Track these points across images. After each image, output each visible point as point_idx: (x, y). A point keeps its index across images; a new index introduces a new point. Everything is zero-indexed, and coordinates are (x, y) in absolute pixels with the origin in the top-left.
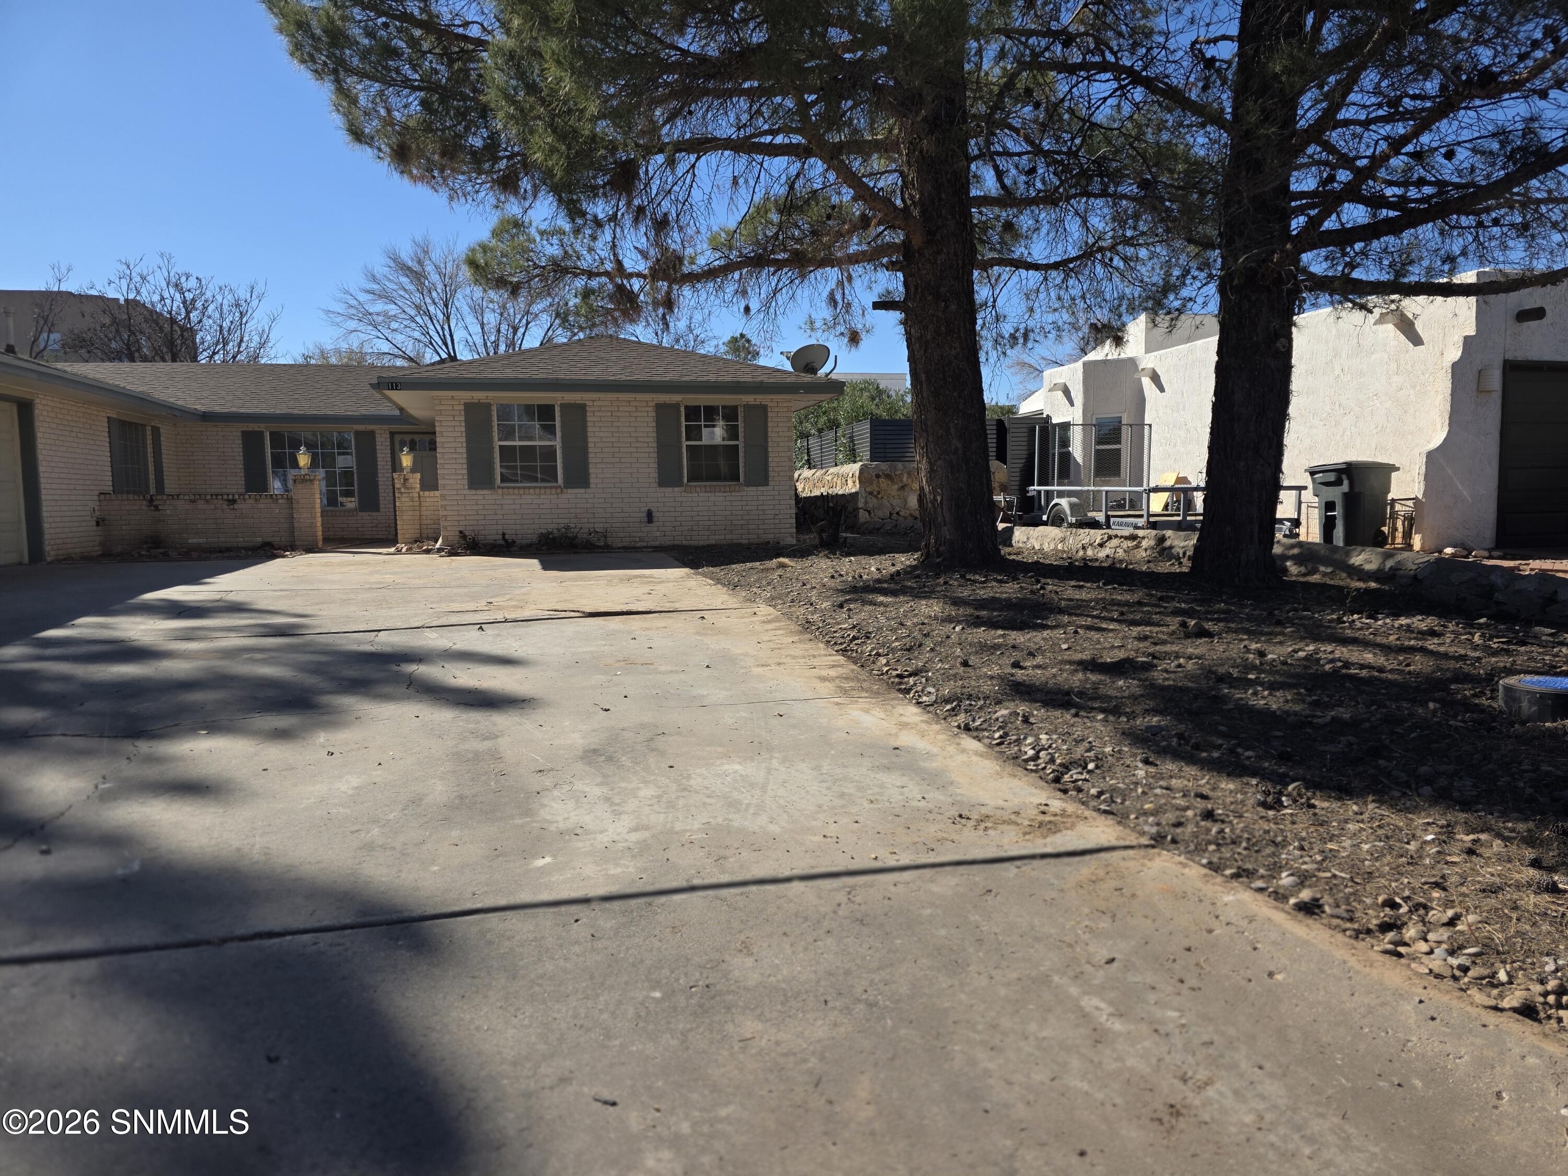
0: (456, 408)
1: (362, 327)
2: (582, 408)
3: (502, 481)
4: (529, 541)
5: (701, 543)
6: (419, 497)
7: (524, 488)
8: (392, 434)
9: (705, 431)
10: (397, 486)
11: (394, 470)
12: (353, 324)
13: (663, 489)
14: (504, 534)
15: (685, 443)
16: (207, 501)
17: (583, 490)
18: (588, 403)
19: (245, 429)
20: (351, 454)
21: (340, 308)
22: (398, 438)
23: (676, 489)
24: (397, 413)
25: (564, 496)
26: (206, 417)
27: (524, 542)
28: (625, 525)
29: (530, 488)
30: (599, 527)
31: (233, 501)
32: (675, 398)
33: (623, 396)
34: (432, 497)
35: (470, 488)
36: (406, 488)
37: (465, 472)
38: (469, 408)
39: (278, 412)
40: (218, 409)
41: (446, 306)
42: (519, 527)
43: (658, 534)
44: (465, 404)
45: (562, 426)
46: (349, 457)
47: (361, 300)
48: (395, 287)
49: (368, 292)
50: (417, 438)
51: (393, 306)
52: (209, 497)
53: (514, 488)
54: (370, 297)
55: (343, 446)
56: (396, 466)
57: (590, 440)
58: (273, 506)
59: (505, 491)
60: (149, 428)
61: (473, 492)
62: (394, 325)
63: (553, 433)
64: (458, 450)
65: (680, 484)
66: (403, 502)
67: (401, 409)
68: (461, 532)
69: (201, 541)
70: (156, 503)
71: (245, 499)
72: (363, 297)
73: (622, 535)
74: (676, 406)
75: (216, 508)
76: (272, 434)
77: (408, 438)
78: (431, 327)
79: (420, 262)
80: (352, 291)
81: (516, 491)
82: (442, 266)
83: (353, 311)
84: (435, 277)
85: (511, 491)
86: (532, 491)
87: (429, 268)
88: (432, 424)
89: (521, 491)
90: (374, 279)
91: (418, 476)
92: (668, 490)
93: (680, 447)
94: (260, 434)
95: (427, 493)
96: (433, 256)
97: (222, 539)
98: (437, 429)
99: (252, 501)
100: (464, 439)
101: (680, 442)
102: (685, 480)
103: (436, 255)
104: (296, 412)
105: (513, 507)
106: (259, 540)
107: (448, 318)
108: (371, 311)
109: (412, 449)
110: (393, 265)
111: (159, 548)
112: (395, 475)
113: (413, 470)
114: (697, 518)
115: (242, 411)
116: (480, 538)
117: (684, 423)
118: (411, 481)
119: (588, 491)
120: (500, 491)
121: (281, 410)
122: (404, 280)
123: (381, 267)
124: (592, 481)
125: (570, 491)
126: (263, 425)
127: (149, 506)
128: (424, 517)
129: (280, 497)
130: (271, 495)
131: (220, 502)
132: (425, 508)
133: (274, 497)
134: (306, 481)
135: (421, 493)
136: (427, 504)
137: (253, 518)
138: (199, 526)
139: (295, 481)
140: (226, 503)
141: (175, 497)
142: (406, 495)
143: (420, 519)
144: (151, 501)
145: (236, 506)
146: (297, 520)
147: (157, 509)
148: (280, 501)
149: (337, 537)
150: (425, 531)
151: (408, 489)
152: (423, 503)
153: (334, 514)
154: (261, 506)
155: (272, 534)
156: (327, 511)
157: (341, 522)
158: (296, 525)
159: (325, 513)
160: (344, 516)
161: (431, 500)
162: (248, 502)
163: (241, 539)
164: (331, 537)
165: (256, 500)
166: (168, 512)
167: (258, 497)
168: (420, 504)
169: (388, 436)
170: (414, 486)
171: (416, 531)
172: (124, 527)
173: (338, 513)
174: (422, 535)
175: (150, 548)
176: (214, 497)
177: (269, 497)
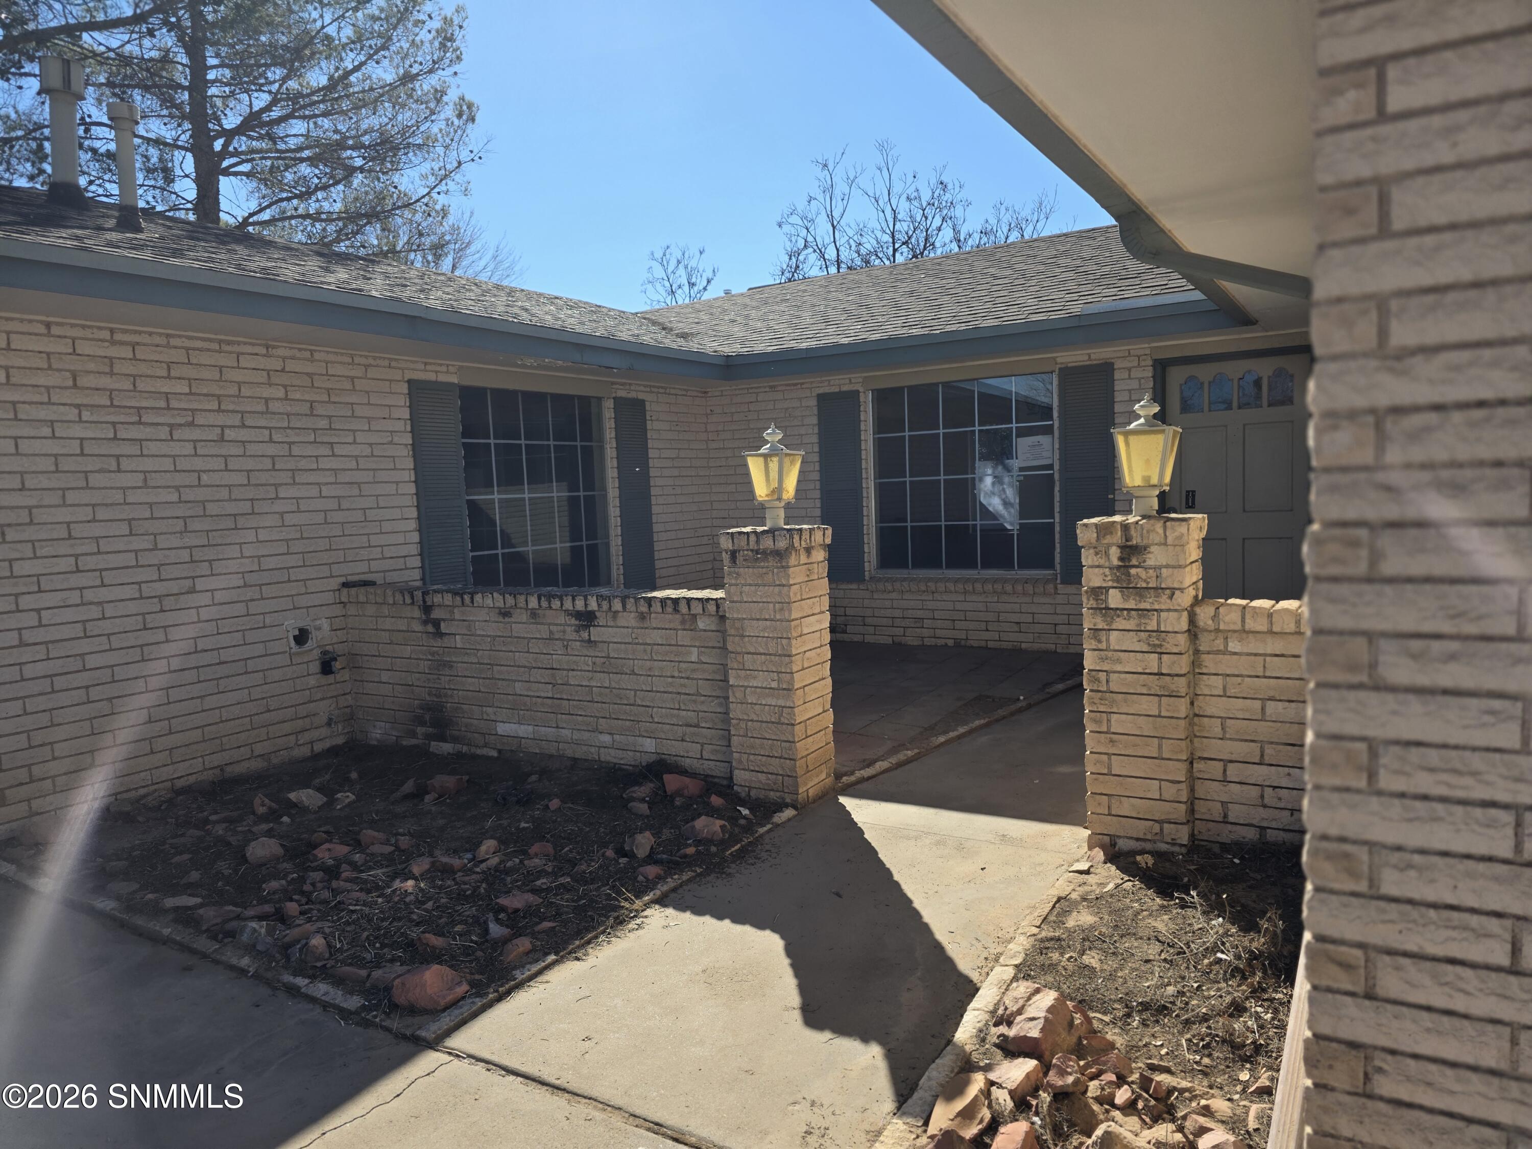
6: (1193, 631)
8: (1162, 367)
10: (1092, 578)
16: (534, 615)
19: (825, 389)
20: (1048, 430)
22: (1176, 377)
26: (735, 368)
31: (588, 617)
36: (1127, 587)
40: (762, 347)
50: (1234, 370)
66: (1115, 657)
69: (524, 730)
70: (436, 614)
75: (551, 637)
76: (884, 397)
77: (1206, 373)
91: (1196, 525)
94: (854, 397)
95: (1232, 608)
97: (565, 733)
115: (803, 345)
126: (857, 377)
127: (425, 623)
128: (1215, 727)
129: (697, 609)
130: (676, 601)
131: (562, 618)
132: (1218, 682)
133: (683, 608)
134: (765, 554)
135: (1205, 614)
136: (1227, 665)
137: (633, 673)
138: (519, 688)
139: (733, 554)
140: (574, 621)
141: (467, 598)
142: (1131, 624)
143: (1191, 737)
144: (427, 609)
145: (596, 633)
146: (739, 695)
147: (439, 634)
148: (701, 624)
149: (1004, 645)
150: (1212, 791)
151: (1140, 592)
152: (1208, 660)
153: (998, 587)
154: (656, 636)
155: (680, 731)
156: (985, 581)
157: (1016, 607)
158: (736, 711)
159: (978, 586)
160: (1025, 594)
161: (1253, 646)
162: (621, 622)
163: (606, 739)
164: (991, 644)
165: (642, 617)
166: (459, 642)
167: (644, 608)
168: (1195, 663)
169: (1149, 373)
170: (1169, 578)
171: (1170, 791)
172: (385, 677)
173: (1009, 588)
174: (1202, 809)
175: (429, 737)
176: (544, 604)
177: (669, 609)
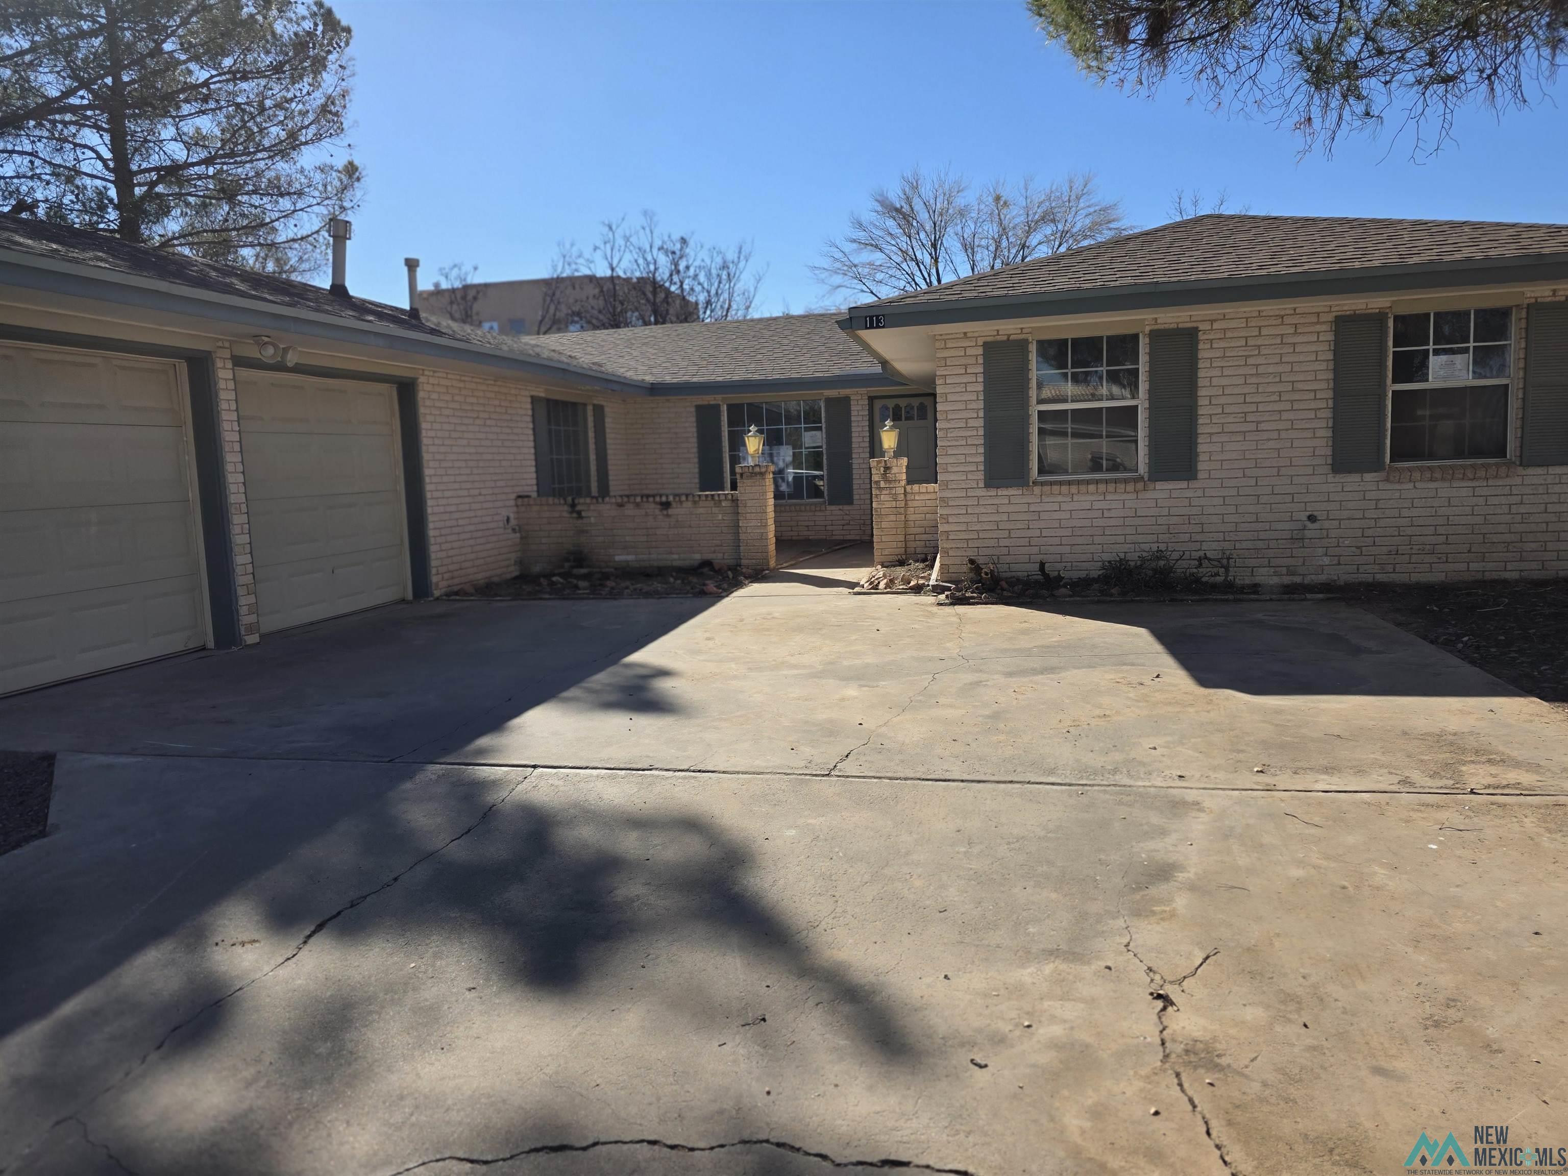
0: (970, 352)
1: (847, 281)
2: (1190, 336)
3: (1041, 471)
4: (1083, 574)
5: (1415, 578)
6: (905, 493)
7: (1079, 482)
8: (871, 399)
9: (1434, 362)
10: (875, 478)
11: (872, 456)
12: (837, 279)
13: (1340, 478)
14: (1042, 565)
15: (1392, 387)
16: (638, 505)
17: (1184, 484)
18: (1202, 327)
19: (700, 403)
20: (820, 429)
21: (825, 263)
22: (878, 404)
23: (1368, 477)
24: (878, 369)
25: (1149, 495)
26: (656, 390)
27: (1075, 575)
28: (1260, 544)
29: (1088, 482)
30: (1212, 549)
31: (666, 505)
32: (1376, 302)
33: (1271, 307)
34: (925, 492)
35: (987, 486)
36: (887, 480)
37: (981, 459)
38: (991, 349)
39: (736, 378)
40: (668, 379)
41: (934, 246)
42: (1067, 549)
43: (1326, 560)
44: (986, 345)
45: (1152, 373)
46: (818, 433)
47: (847, 250)
48: (881, 233)
49: (854, 241)
50: (903, 403)
51: (879, 255)
52: (638, 499)
53: (1061, 483)
54: (855, 245)
55: (812, 418)
56: (875, 448)
57: (1201, 392)
58: (715, 510)
59: (1047, 488)
60: (590, 409)
61: (993, 492)
62: (880, 276)
63: (1134, 386)
64: (972, 423)
65: (1376, 466)
66: (883, 503)
67: (884, 363)
68: (972, 562)
69: (630, 558)
70: (579, 508)
71: (681, 502)
72: (849, 247)
73: (1253, 562)
74: (1379, 318)
75: (647, 515)
76: (730, 407)
77: (891, 403)
78: (918, 273)
79: (909, 201)
80: (838, 243)
81: (1064, 489)
82: (932, 201)
83: (838, 265)
84: (923, 216)
85: (1056, 488)
86: (1092, 488)
87: (918, 205)
88: (931, 381)
89: (1074, 489)
90: (860, 225)
91: (904, 461)
92: (1352, 480)
93: (1382, 397)
94: (717, 408)
95: (916, 487)
96: (922, 191)
97: (654, 556)
98: (939, 390)
99: (689, 504)
100: (981, 405)
101: (1382, 385)
102: (1388, 459)
103: (926, 191)
104: (756, 377)
105: (1056, 516)
106: (697, 557)
107: (936, 261)
108: (856, 262)
109: (896, 418)
110: (880, 208)
111: (582, 567)
112: (873, 462)
113: (898, 454)
114: (1409, 531)
115: (695, 380)
116: (1003, 568)
117: (1391, 349)
118: (895, 470)
119: (1193, 484)
120: (1037, 490)
121: (738, 376)
122: (891, 224)
123: (868, 212)
124: (1201, 466)
125: (1159, 485)
126: (719, 397)
127: (571, 512)
128: (912, 524)
129: (723, 498)
130: (713, 495)
131: (653, 506)
132: (912, 509)
133: (716, 498)
134: (756, 474)
135: (909, 488)
136: (916, 504)
137: (690, 527)
138: (628, 538)
139: (742, 475)
140: (659, 507)
141: (600, 500)
142: (887, 492)
143: (905, 527)
144: (573, 505)
145: (670, 511)
146: (744, 529)
147: (580, 516)
148: (724, 504)
149: (801, 538)
150: (912, 544)
151: (890, 482)
152: (909, 503)
153: (798, 508)
154: (701, 510)
155: (713, 549)
156: (790, 505)
157: (807, 518)
158: (742, 536)
159: (788, 508)
160: (811, 511)
161: (922, 497)
162: (685, 505)
163: (676, 556)
164: (794, 538)
165: (695, 502)
166: (593, 520)
167: (697, 499)
168: (906, 504)
169: (866, 402)
170: (899, 477)
171: (900, 544)
172: (544, 541)
173: (803, 508)
174: (908, 550)
175: (573, 567)
176: (645, 499)
177: (709, 498)
